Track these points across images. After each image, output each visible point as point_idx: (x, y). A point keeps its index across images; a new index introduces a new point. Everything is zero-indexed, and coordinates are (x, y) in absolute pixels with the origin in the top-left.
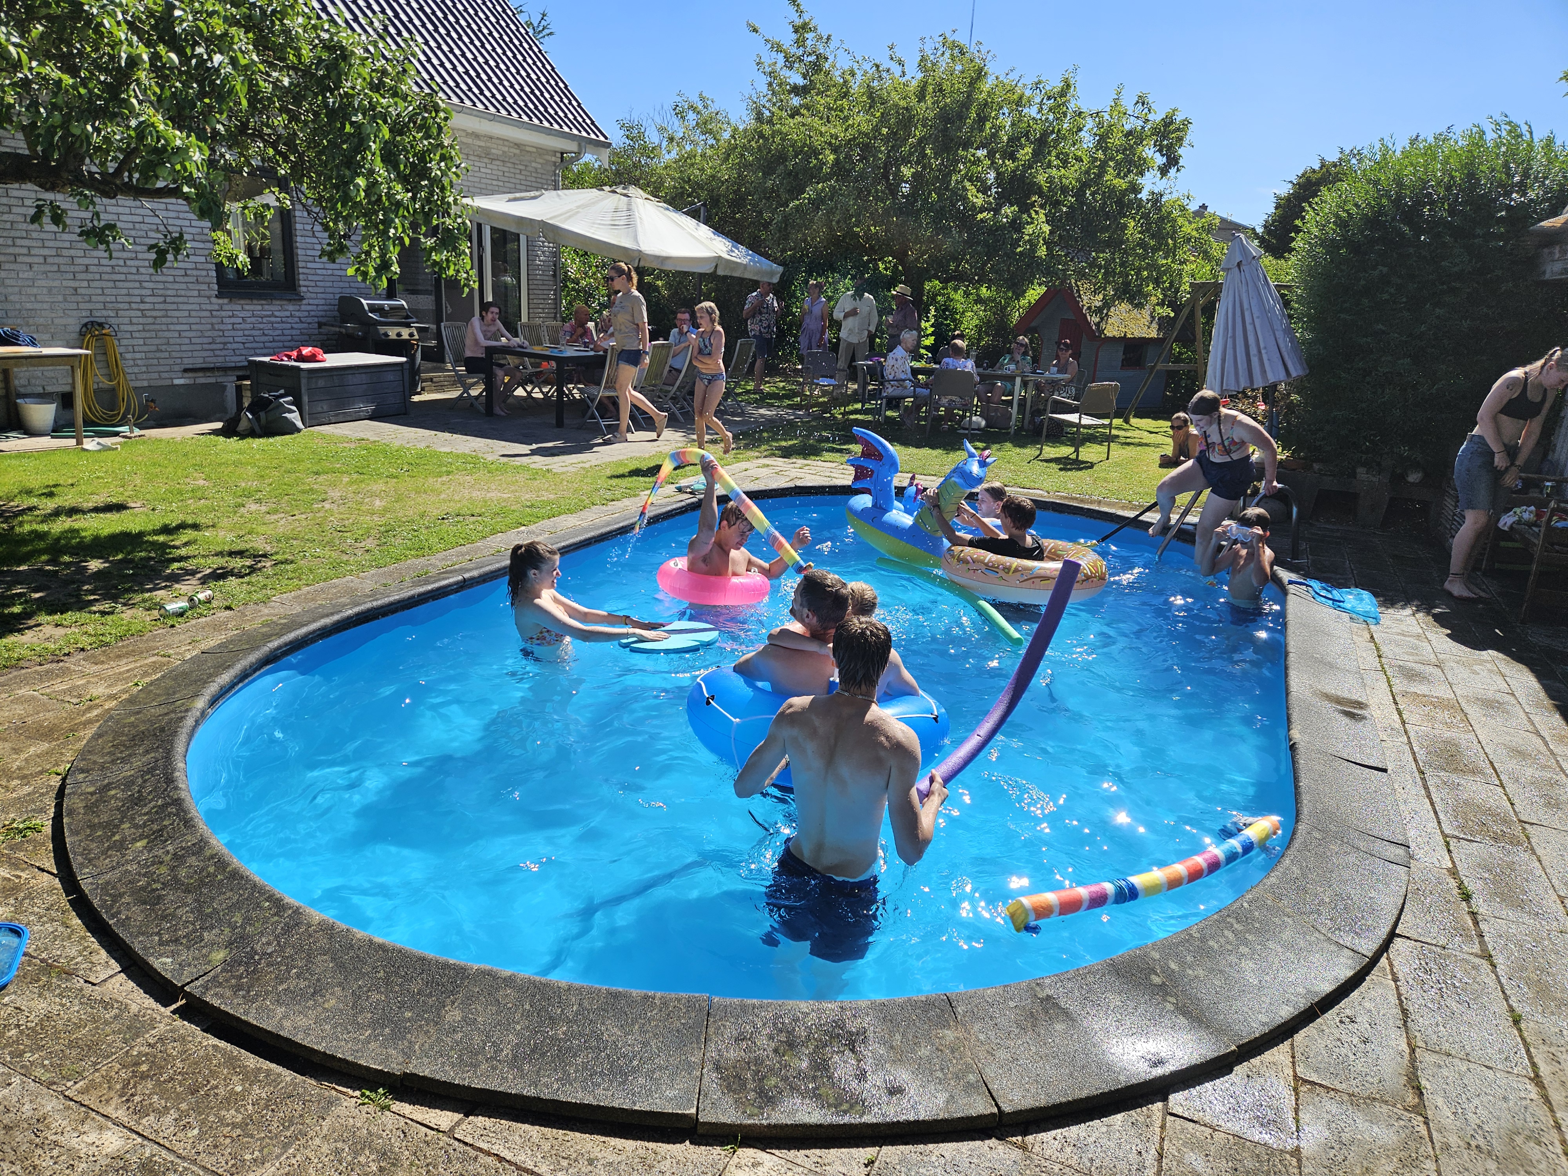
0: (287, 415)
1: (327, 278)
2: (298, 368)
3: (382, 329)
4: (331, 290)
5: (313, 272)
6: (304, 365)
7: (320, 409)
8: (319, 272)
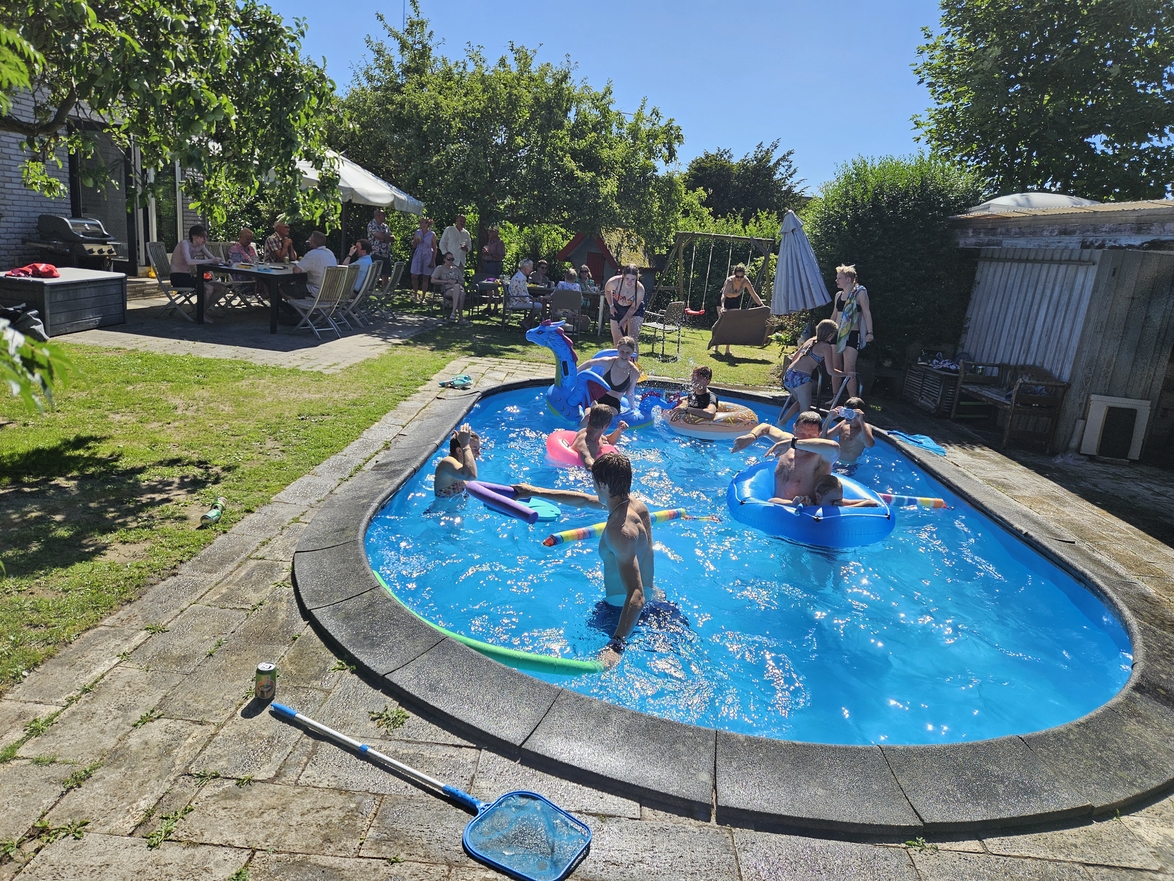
0: (34, 327)
1: (22, 198)
2: (42, 284)
3: (87, 247)
4: (26, 209)
5: (10, 191)
6: (47, 281)
7: (58, 321)
8: (15, 191)
